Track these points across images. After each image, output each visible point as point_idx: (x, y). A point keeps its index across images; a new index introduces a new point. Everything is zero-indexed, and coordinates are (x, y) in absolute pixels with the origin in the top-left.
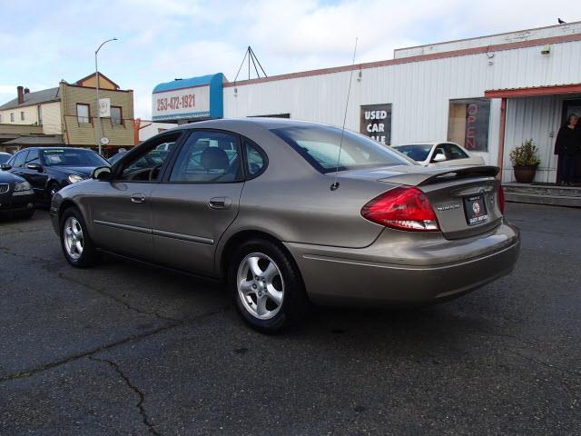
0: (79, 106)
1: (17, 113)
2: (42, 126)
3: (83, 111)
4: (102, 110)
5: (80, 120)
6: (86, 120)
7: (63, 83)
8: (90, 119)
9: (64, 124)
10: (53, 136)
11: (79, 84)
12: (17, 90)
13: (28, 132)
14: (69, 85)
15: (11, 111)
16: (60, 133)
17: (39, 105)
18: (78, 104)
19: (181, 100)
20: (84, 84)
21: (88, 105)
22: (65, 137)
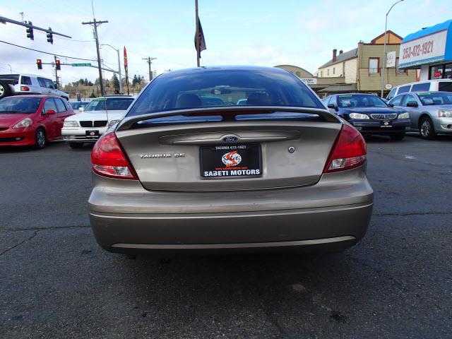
0: (371, 61)
1: (331, 68)
2: (344, 77)
3: (374, 63)
4: (389, 61)
5: (371, 71)
6: (376, 71)
7: (361, 43)
8: (379, 69)
9: (358, 75)
10: (350, 85)
11: (373, 43)
12: (332, 52)
13: (334, 82)
14: (365, 44)
15: (328, 68)
16: (355, 82)
17: (344, 62)
18: (371, 58)
19: (421, 48)
20: (377, 42)
21: (378, 58)
22: (358, 85)
